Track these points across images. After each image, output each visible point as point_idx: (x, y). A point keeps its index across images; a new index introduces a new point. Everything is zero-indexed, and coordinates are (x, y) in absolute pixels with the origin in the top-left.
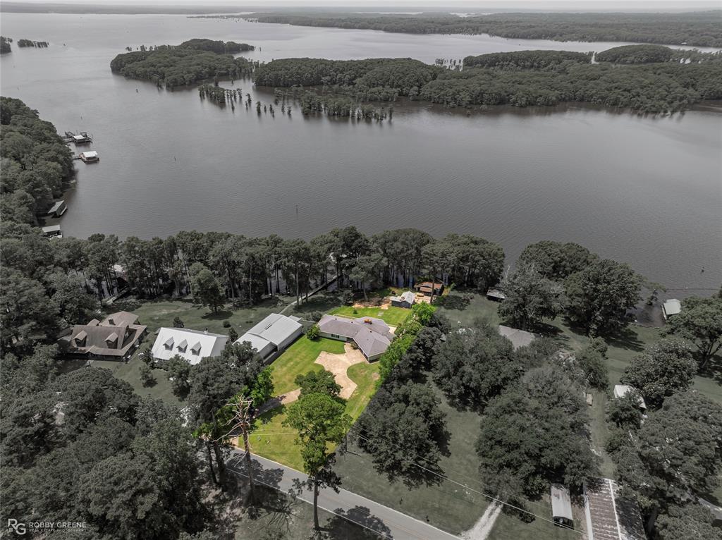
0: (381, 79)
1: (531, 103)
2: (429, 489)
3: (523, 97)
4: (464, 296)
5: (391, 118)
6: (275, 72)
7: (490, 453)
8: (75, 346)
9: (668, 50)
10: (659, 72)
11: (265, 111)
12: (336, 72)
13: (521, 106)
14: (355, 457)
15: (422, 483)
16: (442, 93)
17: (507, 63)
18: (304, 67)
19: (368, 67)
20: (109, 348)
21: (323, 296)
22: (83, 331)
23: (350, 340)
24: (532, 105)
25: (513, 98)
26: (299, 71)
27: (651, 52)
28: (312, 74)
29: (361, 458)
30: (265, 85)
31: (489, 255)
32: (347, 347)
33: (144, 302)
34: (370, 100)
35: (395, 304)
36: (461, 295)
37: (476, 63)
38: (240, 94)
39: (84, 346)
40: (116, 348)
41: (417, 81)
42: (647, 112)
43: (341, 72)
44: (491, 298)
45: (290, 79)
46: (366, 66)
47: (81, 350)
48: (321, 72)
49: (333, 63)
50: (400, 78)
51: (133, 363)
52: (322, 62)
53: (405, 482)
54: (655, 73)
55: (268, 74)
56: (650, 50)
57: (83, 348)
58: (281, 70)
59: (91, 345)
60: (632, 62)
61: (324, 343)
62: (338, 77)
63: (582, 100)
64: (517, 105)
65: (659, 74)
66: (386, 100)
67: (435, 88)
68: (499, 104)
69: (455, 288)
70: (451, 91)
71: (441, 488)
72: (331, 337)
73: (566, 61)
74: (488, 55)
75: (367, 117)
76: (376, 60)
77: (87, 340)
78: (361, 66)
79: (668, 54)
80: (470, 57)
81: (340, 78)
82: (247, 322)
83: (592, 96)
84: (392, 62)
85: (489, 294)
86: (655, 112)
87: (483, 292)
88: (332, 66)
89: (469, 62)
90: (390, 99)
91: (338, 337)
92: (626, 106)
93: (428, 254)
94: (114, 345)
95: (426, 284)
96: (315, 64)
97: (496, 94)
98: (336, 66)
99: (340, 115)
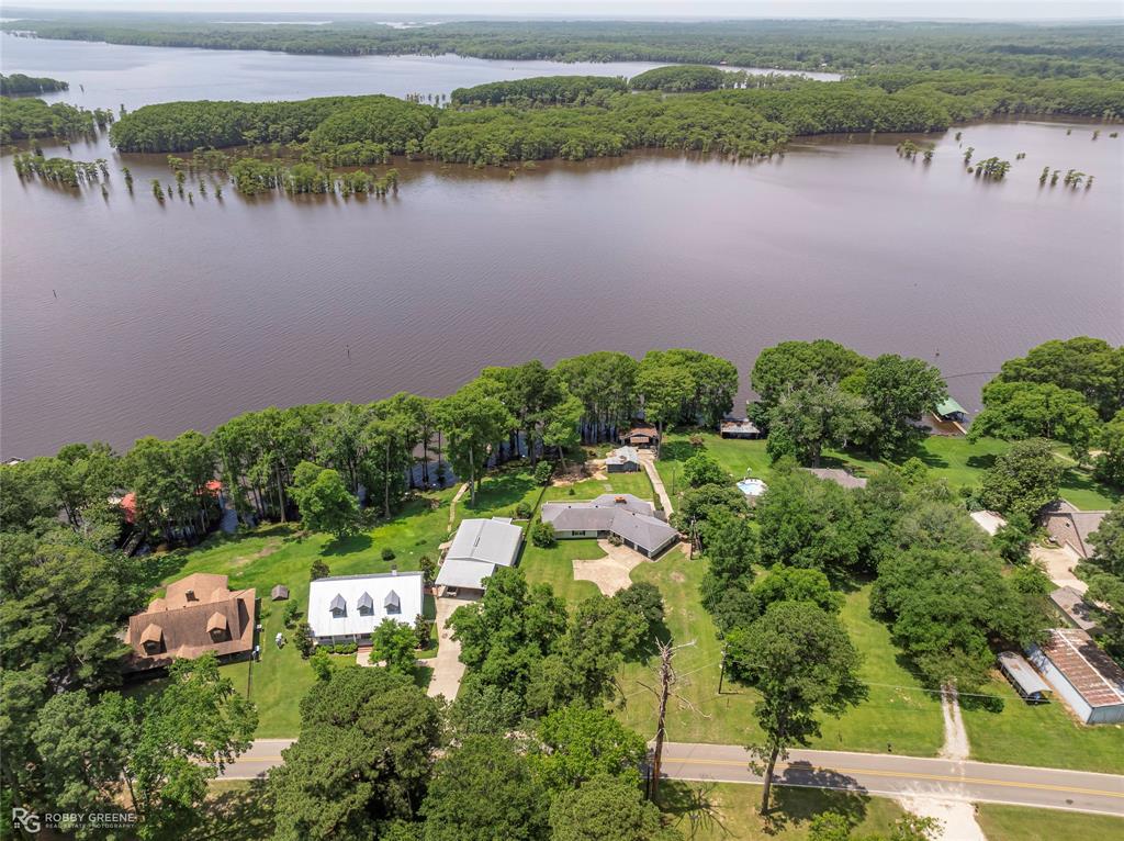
0: (353, 130)
1: (589, 155)
2: (859, 710)
3: (578, 145)
4: (692, 439)
5: (396, 190)
6: (157, 127)
7: (927, 635)
8: (145, 656)
9: (716, 73)
10: (731, 101)
11: (171, 195)
12: (264, 122)
13: (578, 160)
14: (735, 697)
15: (846, 705)
16: (460, 146)
17: (518, 96)
18: (206, 116)
19: (320, 111)
20: (215, 642)
21: (490, 479)
22: (151, 625)
23: (603, 534)
24: (591, 157)
25: (564, 149)
26: (201, 124)
27: (700, 75)
28: (223, 127)
29: (745, 697)
30: (139, 151)
31: (719, 373)
32: (604, 544)
33: (187, 553)
34: (344, 165)
35: (612, 469)
36: (686, 439)
37: (473, 99)
38: (104, 169)
39: (163, 650)
40: (231, 639)
41: (411, 130)
42: (741, 157)
43: (274, 122)
44: (726, 436)
45: (186, 138)
46: (315, 110)
47: (160, 661)
48: (238, 124)
49: (257, 107)
50: (384, 127)
51: (271, 657)
52: (236, 106)
53: (825, 711)
54: (727, 104)
55: (143, 131)
56: (697, 72)
57: (164, 656)
58: (166, 123)
59: (177, 646)
60: (679, 90)
61: (567, 548)
62: (270, 130)
63: (651, 145)
64: (571, 158)
65: (733, 105)
66: (371, 162)
67: (445, 139)
68: (545, 158)
69: (673, 431)
70: (472, 144)
71: (872, 703)
72: (571, 536)
73: (599, 92)
74: (487, 86)
75: (359, 192)
76: (328, 99)
77: (165, 638)
78: (307, 110)
79: (718, 77)
80: (461, 90)
81: (274, 132)
82: (417, 544)
83: (664, 138)
84: (359, 103)
85: (724, 430)
86: (750, 156)
87: (715, 429)
88: (255, 113)
89: (462, 97)
90: (377, 162)
91: (584, 533)
92: (711, 150)
93: (649, 384)
94: (223, 635)
95: (637, 431)
96: (225, 111)
97: (539, 143)
98: (263, 113)
99: (308, 192)
